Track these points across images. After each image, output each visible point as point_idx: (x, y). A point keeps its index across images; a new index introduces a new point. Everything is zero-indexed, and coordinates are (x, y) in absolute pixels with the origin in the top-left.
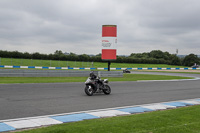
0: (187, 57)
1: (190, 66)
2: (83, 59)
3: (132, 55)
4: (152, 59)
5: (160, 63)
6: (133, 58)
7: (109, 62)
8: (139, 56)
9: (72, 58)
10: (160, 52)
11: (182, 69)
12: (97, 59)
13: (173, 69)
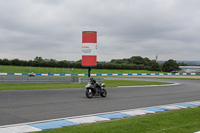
0: (166, 62)
1: (169, 72)
2: (63, 65)
3: (113, 61)
4: (132, 65)
5: (140, 69)
6: (113, 64)
7: (89, 69)
8: (119, 62)
9: (52, 64)
10: (140, 58)
11: (161, 74)
12: (78, 66)
13: (153, 74)
